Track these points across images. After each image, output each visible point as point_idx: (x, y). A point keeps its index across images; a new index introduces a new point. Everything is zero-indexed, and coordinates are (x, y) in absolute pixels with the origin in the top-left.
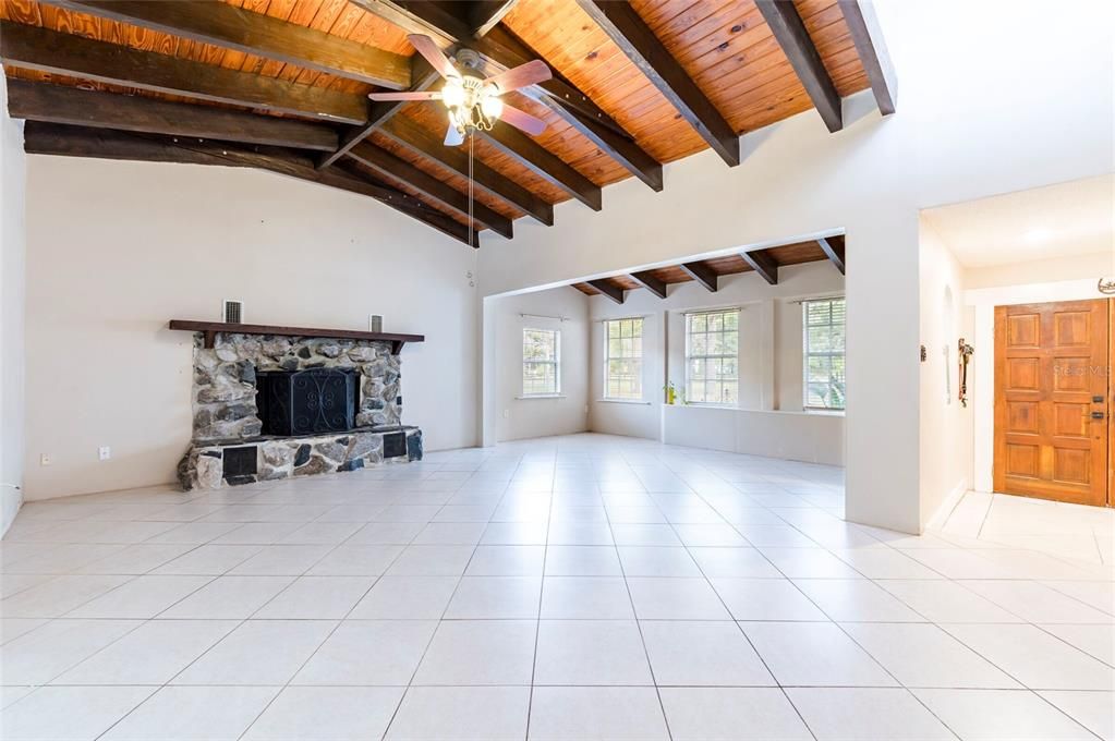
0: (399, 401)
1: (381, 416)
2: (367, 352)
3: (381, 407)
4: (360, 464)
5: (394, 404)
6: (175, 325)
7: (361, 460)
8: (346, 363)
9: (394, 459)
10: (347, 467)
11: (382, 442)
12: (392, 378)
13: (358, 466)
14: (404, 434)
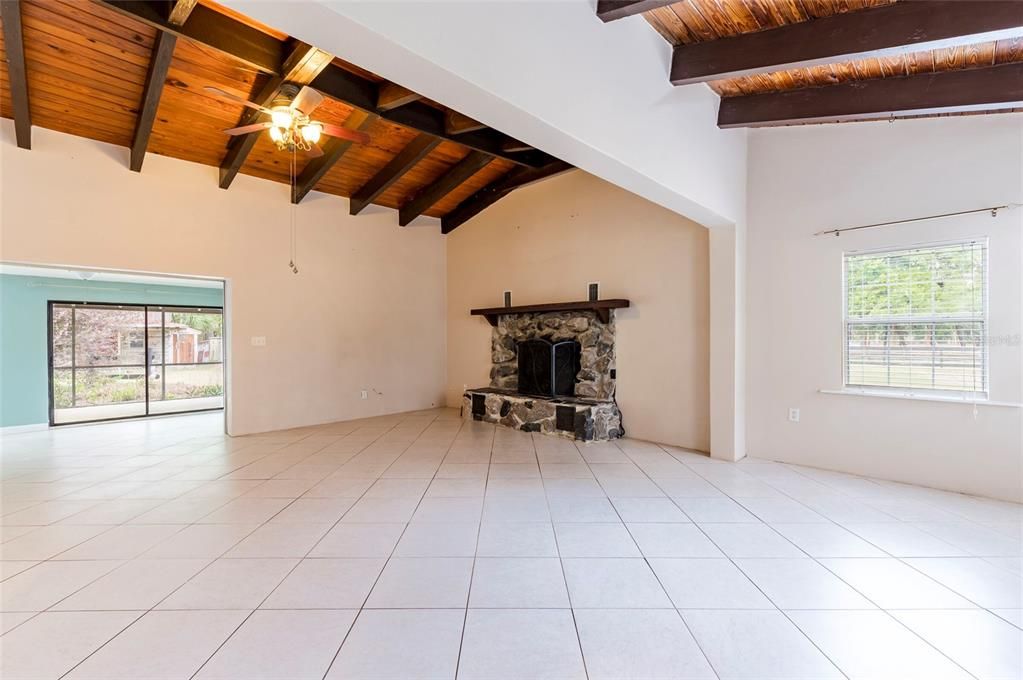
0: (613, 374)
1: (590, 388)
2: (580, 322)
3: (592, 379)
4: (537, 428)
5: (607, 377)
6: (474, 312)
7: (539, 425)
8: (565, 333)
9: (565, 432)
10: (526, 428)
11: (555, 413)
12: (606, 348)
13: (535, 430)
14: (574, 409)
